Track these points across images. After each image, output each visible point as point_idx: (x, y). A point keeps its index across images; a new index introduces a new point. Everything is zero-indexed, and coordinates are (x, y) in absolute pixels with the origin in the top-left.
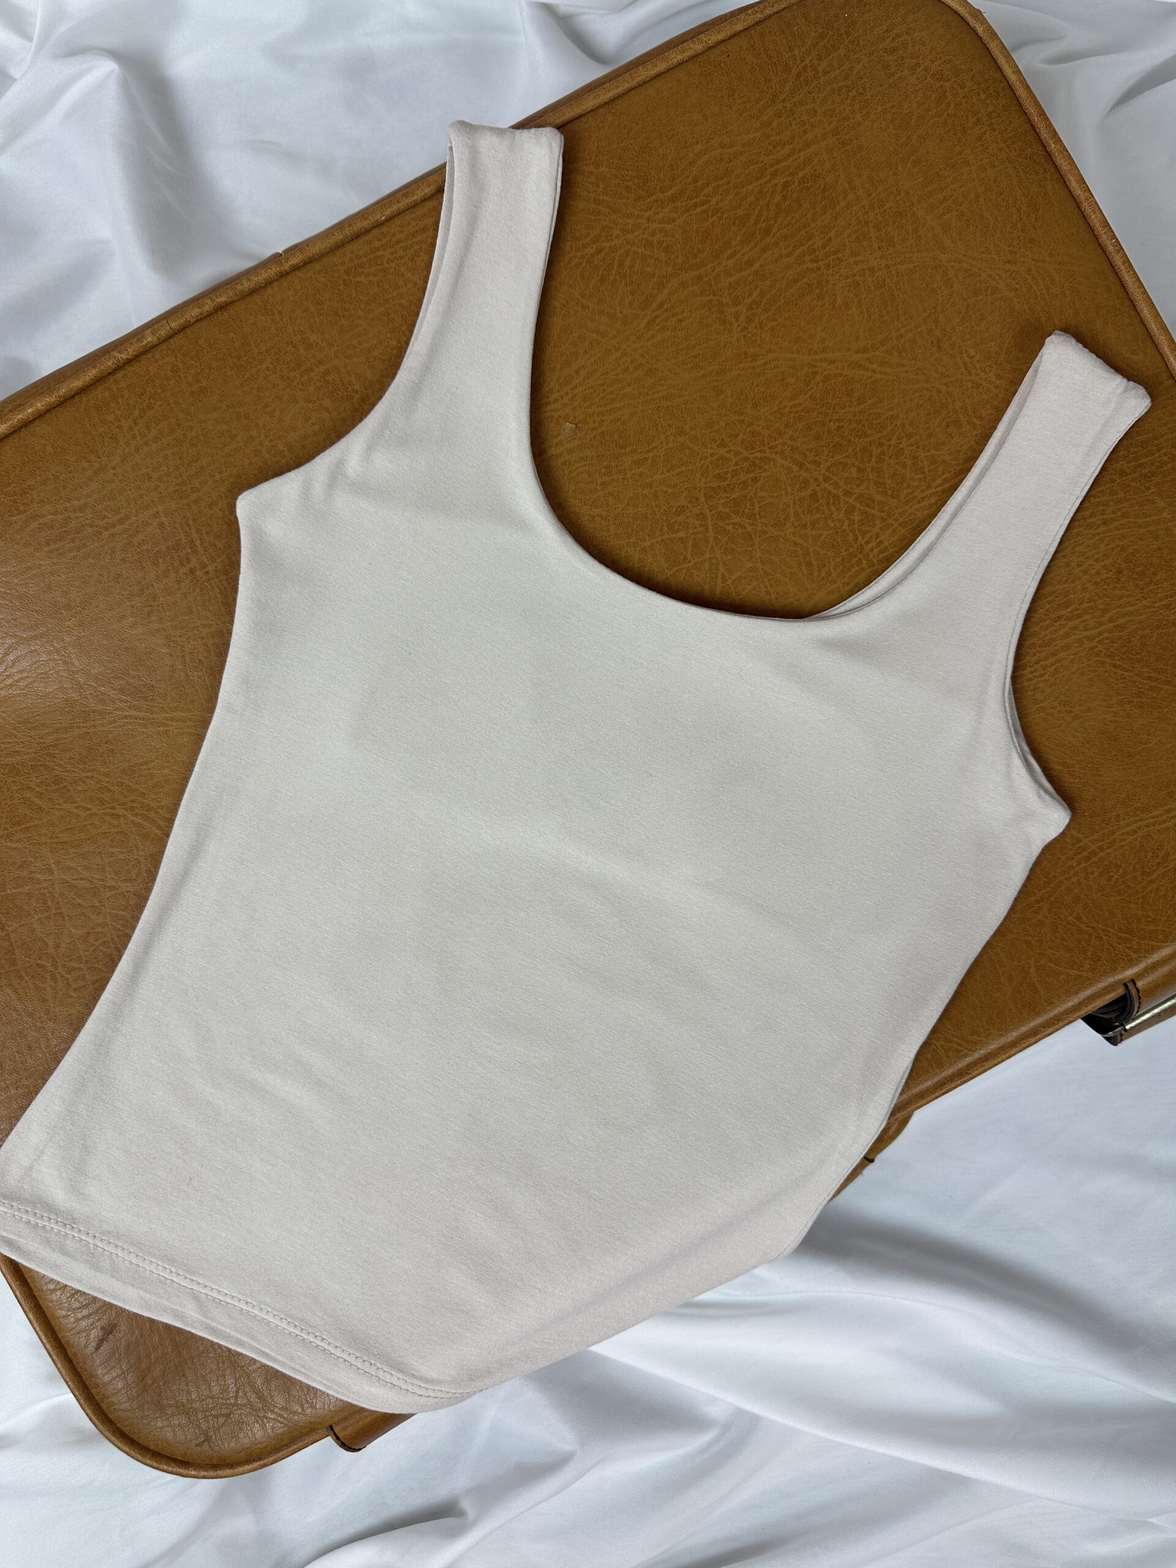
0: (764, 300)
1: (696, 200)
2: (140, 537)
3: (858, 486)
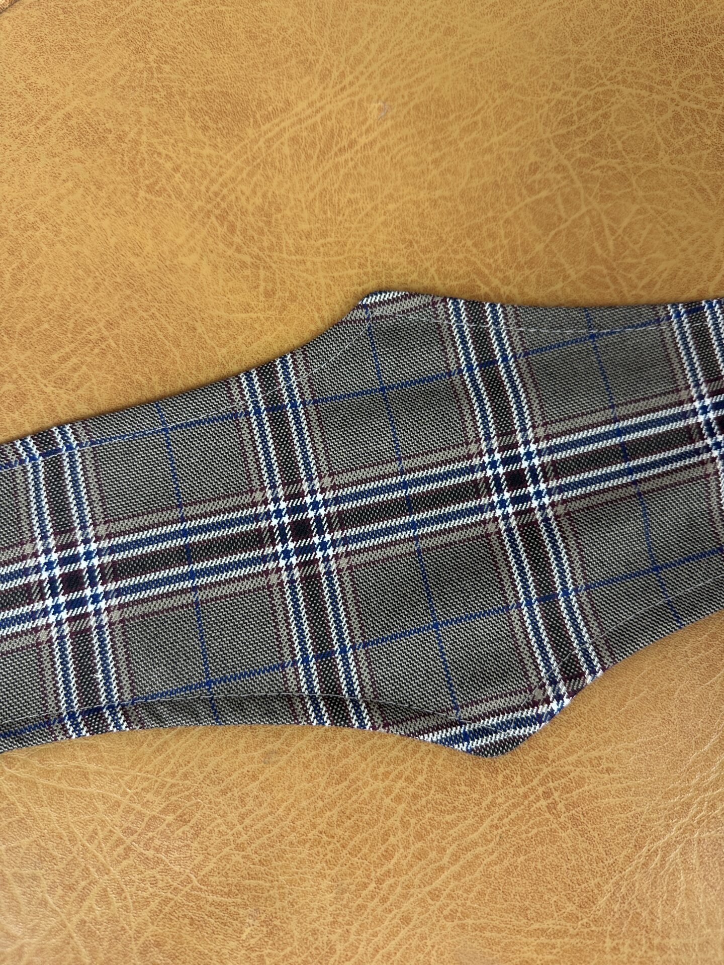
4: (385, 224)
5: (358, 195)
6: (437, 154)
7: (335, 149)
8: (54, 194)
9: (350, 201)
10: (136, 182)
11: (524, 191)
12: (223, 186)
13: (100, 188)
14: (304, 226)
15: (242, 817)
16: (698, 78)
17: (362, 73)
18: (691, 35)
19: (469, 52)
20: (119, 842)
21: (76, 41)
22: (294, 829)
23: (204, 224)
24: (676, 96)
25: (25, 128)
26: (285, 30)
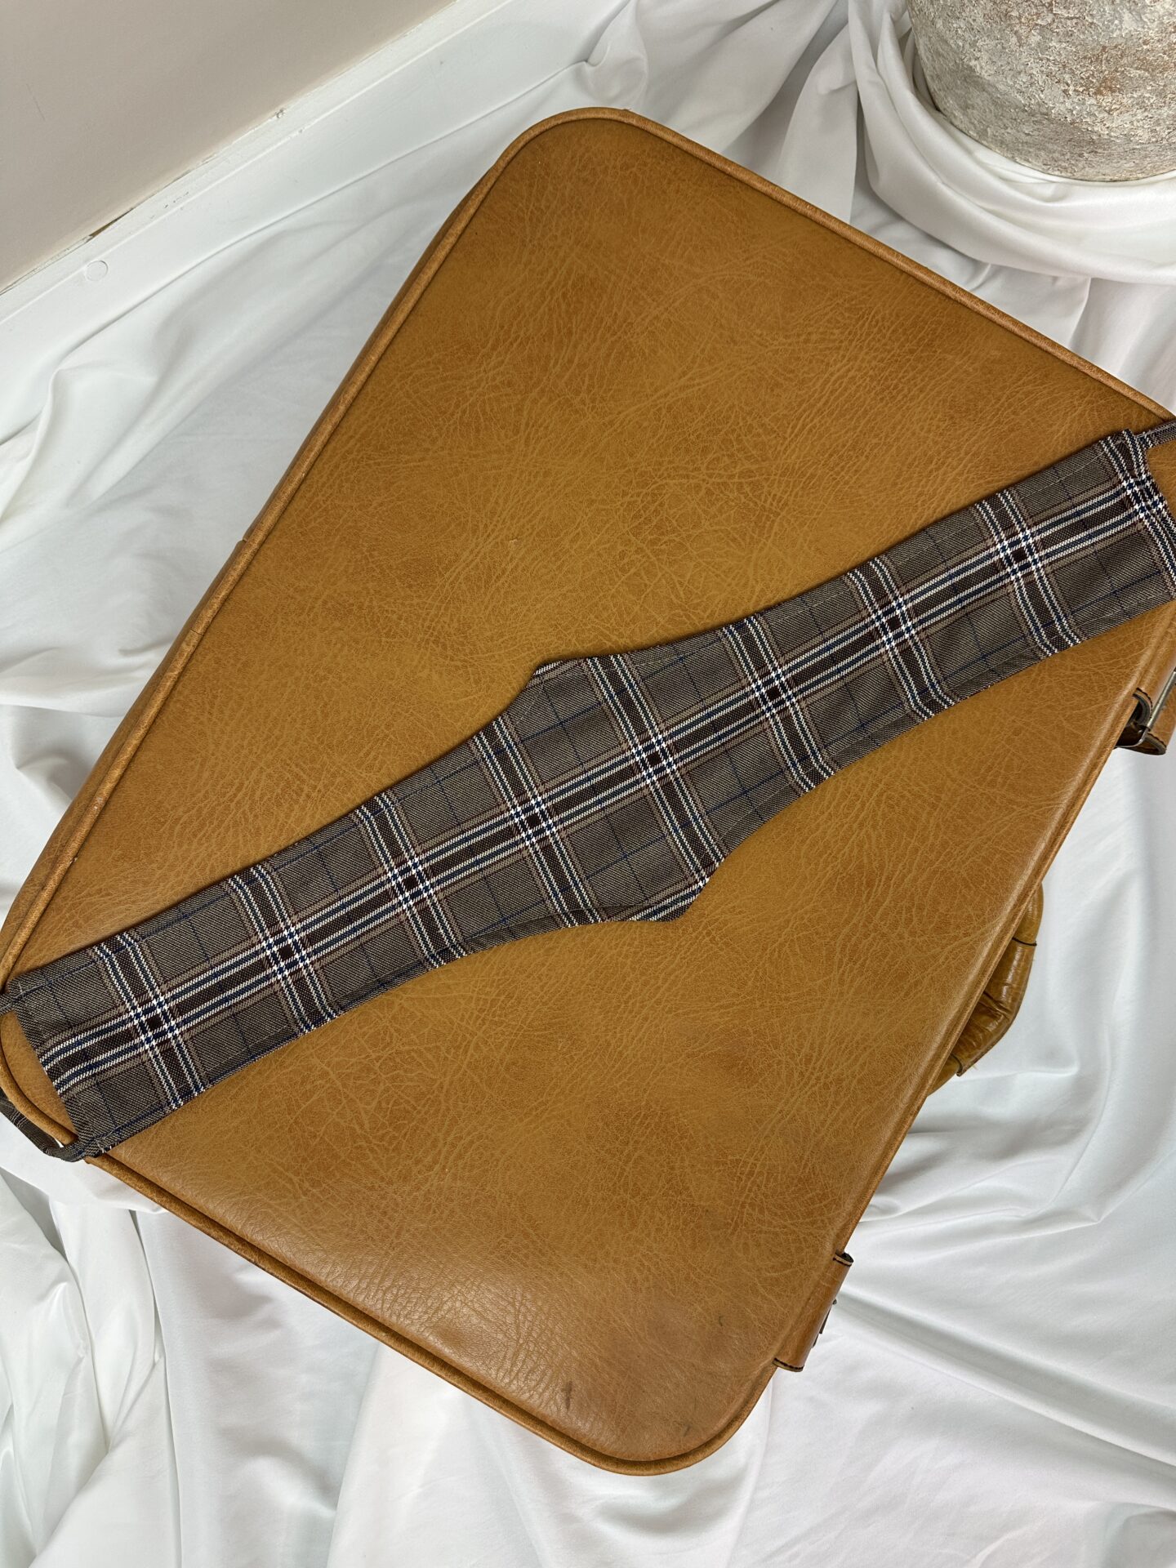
0: (595, 380)
1: (510, 340)
2: (258, 793)
3: (735, 467)
4: (537, 618)
5: (516, 604)
6: (559, 563)
7: (494, 578)
8: (331, 654)
9: (512, 609)
10: (378, 632)
11: (619, 573)
12: (432, 621)
13: (357, 643)
14: (489, 634)
15: (542, 987)
16: (718, 459)
17: (498, 521)
18: (707, 429)
19: (562, 485)
20: (478, 1017)
21: (316, 551)
22: (572, 987)
23: (427, 649)
24: (706, 477)
25: (302, 617)
26: (442, 506)
